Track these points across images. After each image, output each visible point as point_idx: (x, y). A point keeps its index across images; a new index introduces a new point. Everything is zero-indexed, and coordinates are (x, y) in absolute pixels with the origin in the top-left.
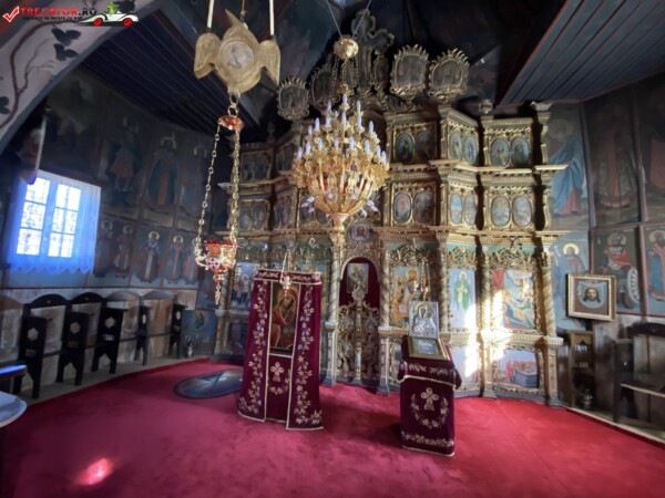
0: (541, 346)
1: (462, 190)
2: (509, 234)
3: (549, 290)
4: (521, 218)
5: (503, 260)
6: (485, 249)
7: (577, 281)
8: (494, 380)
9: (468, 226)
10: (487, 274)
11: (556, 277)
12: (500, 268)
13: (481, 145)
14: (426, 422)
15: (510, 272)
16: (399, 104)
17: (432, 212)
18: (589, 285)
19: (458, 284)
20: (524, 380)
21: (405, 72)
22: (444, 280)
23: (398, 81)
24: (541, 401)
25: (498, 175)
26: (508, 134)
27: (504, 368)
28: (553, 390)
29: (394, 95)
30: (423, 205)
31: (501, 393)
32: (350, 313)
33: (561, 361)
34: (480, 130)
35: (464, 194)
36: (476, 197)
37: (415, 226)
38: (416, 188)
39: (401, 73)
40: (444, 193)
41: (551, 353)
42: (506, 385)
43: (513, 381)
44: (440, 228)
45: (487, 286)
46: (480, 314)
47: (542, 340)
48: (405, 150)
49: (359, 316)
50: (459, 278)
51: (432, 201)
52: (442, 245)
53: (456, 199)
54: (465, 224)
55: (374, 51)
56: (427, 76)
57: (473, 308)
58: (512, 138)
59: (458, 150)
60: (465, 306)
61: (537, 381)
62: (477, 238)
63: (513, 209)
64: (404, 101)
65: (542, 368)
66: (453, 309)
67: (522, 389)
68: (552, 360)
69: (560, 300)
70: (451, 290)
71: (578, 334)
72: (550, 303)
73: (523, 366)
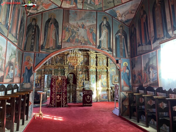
0: (108, 90)
2: (102, 67)
3: (109, 79)
4: (104, 64)
5: (101, 73)
6: (98, 70)
7: (114, 77)
8: (99, 98)
9: (94, 66)
10: (98, 76)
11: (110, 76)
12: (100, 75)
14: (88, 101)
15: (102, 75)
17: (87, 62)
18: (116, 77)
19: (92, 78)
20: (105, 97)
22: (90, 77)
24: (108, 101)
25: (100, 55)
27: (101, 95)
28: (110, 99)
30: (85, 61)
31: (101, 101)
32: (69, 86)
33: (111, 93)
35: (94, 58)
36: (96, 59)
37: (84, 65)
38: (84, 57)
40: (90, 58)
41: (109, 91)
42: (102, 99)
43: (103, 98)
44: (89, 66)
45: (98, 78)
46: (97, 84)
47: (108, 89)
49: (71, 87)
50: (93, 77)
51: (87, 60)
52: (89, 70)
53: (92, 60)
54: (94, 65)
57: (95, 83)
60: (94, 83)
61: (107, 97)
62: (96, 68)
63: (103, 62)
65: (108, 95)
66: (91, 83)
67: (104, 99)
68: (110, 93)
69: (111, 81)
70: (91, 79)
71: (114, 87)
72: (109, 81)
73: (105, 95)
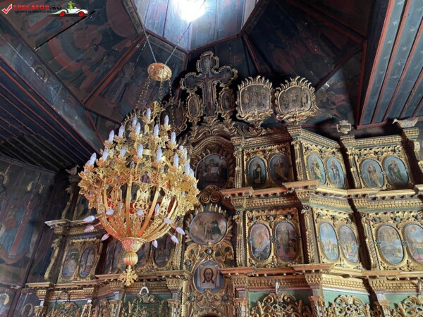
1: (333, 218)
2: (408, 275)
6: (380, 298)
9: (351, 265)
13: (348, 166)
16: (248, 130)
21: (250, 100)
23: (244, 108)
25: (374, 199)
26: (376, 153)
29: (242, 121)
30: (285, 237)
34: (343, 150)
35: (337, 222)
36: (353, 226)
37: (278, 266)
38: (275, 216)
39: (247, 101)
44: (309, 266)
48: (257, 174)
51: (295, 232)
52: (317, 293)
53: (326, 229)
54: (345, 262)
55: (219, 84)
56: (273, 101)
58: (382, 157)
59: (320, 172)
62: (366, 283)
63: (405, 241)
64: (253, 126)
